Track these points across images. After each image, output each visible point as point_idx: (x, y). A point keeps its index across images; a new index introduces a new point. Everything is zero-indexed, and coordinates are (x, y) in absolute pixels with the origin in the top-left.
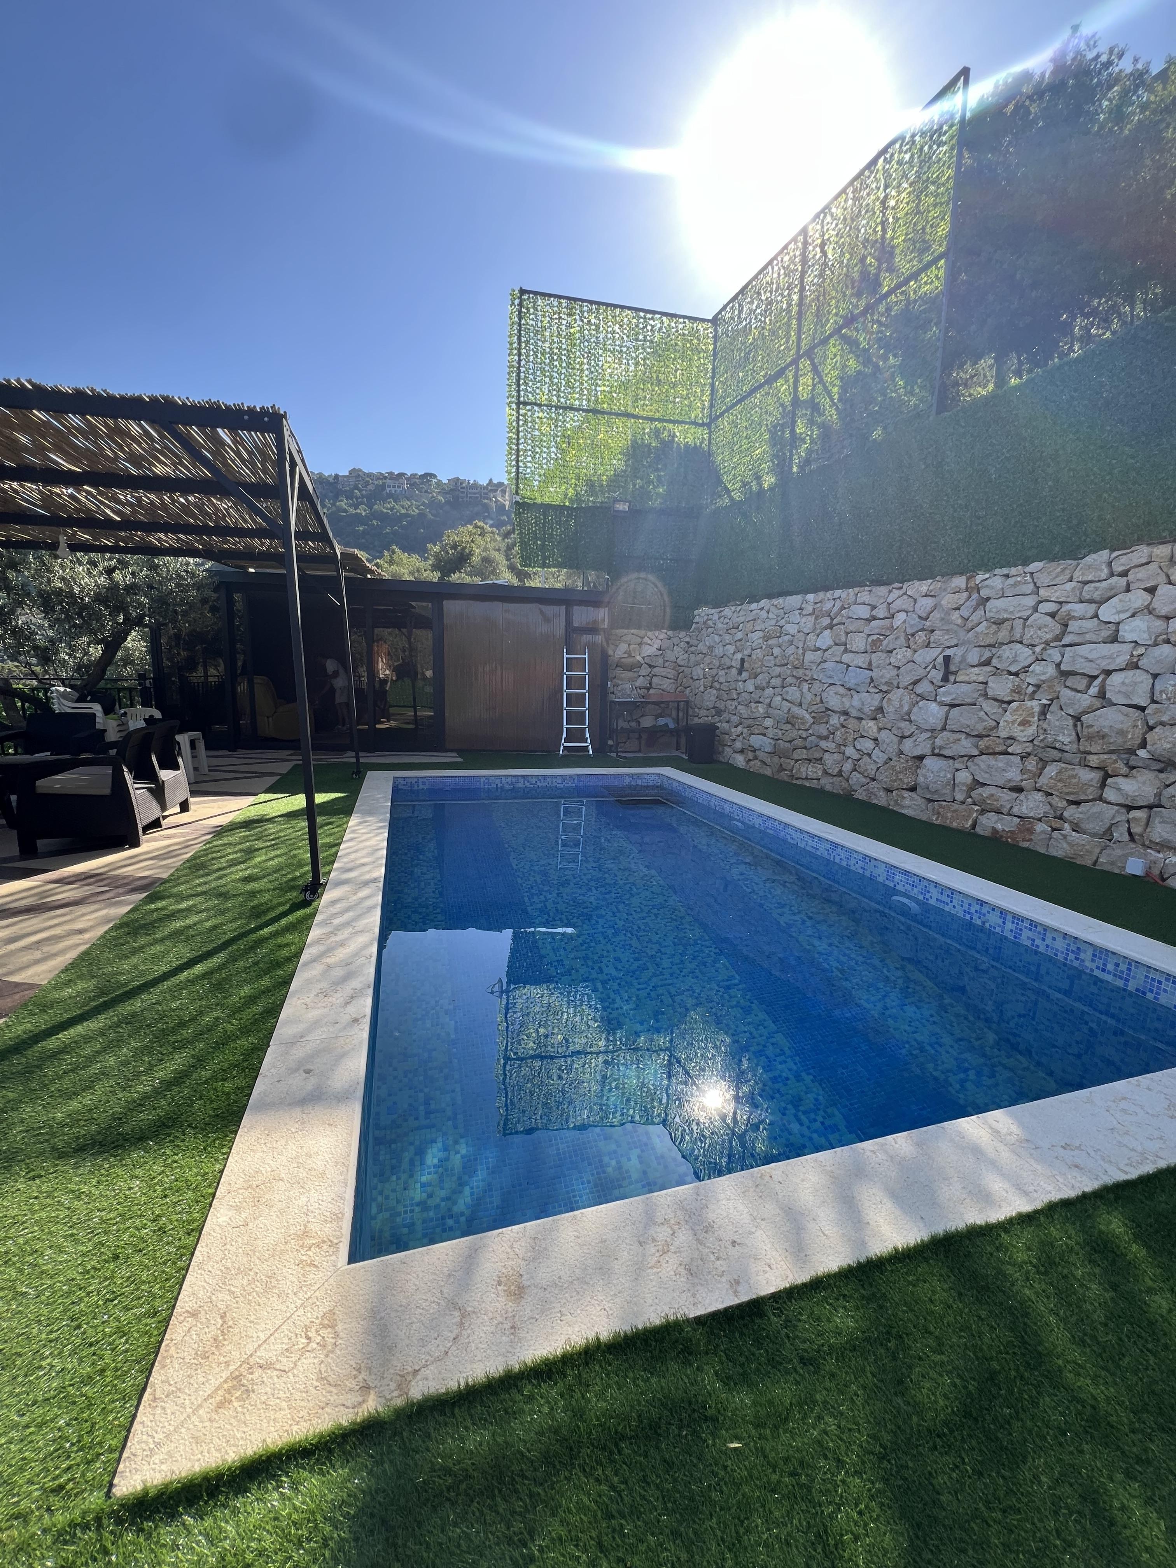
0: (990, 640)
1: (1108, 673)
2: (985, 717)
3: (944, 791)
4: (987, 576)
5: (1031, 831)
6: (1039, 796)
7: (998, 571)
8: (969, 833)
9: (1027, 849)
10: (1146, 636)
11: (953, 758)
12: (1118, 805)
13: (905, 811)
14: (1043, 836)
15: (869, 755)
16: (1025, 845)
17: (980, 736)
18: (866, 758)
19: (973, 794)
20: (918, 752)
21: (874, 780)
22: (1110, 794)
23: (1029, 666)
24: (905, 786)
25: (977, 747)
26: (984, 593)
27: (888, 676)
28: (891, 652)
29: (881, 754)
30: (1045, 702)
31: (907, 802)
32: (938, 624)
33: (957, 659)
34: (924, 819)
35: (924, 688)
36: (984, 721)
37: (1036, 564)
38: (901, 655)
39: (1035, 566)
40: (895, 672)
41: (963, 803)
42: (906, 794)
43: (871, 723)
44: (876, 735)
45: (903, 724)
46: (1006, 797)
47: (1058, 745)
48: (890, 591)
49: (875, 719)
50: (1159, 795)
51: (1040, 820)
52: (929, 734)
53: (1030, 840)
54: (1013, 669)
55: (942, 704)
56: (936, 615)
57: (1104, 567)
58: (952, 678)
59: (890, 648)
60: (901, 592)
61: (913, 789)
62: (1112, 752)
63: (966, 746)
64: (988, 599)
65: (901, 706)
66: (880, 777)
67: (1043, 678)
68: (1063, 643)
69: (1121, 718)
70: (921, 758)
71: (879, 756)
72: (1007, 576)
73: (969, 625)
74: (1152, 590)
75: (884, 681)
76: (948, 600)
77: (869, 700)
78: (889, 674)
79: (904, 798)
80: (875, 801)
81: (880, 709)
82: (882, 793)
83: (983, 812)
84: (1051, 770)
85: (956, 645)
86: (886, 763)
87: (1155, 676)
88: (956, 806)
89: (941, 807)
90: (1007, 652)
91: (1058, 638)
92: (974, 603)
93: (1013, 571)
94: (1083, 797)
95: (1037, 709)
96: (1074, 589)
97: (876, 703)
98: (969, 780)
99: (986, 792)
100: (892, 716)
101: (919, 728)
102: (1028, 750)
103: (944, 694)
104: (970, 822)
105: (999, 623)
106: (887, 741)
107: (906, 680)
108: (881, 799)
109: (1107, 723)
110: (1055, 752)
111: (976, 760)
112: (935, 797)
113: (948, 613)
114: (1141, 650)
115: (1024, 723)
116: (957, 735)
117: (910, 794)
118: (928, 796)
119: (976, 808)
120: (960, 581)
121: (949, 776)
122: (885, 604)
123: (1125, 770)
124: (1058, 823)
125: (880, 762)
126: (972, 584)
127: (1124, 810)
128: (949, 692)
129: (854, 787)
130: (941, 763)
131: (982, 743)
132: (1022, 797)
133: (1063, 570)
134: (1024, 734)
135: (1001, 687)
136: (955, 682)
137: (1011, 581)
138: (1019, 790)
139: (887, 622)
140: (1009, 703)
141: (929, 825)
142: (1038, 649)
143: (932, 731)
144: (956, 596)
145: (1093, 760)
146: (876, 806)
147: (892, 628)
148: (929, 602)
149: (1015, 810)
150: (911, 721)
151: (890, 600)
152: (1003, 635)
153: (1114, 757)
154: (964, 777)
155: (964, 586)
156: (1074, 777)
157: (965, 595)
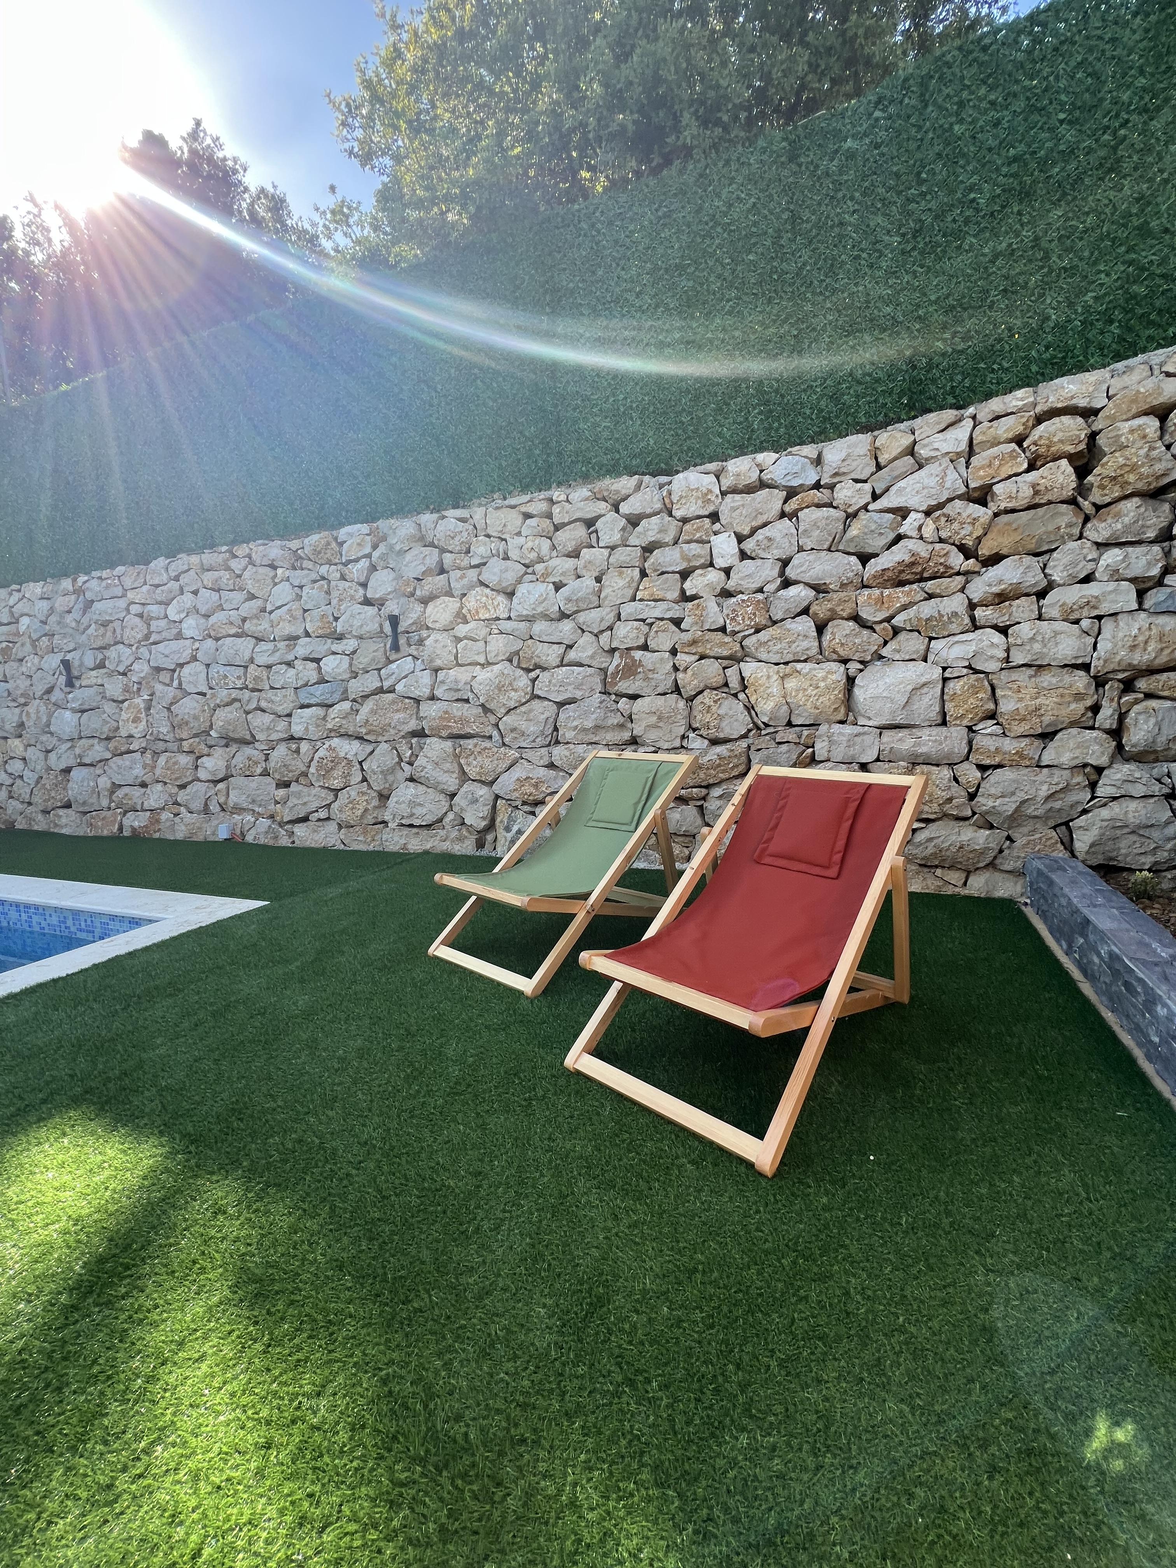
0: (99, 643)
1: (181, 665)
2: (108, 719)
3: (91, 801)
4: (86, 578)
5: (158, 821)
6: (159, 787)
7: (95, 574)
8: (118, 838)
9: (159, 839)
10: (197, 632)
11: (92, 765)
12: (208, 781)
13: (63, 831)
14: (168, 824)
15: (21, 777)
16: (157, 835)
17: (108, 739)
18: (19, 782)
19: (114, 798)
20: (63, 766)
21: (30, 804)
22: (202, 774)
23: (131, 665)
24: (59, 804)
25: (108, 749)
26: (89, 595)
27: (22, 686)
28: (22, 660)
29: (31, 774)
30: (146, 697)
31: (64, 821)
32: (57, 628)
33: (76, 663)
34: (82, 834)
35: (57, 695)
36: (108, 722)
37: (119, 568)
38: (32, 662)
39: (120, 569)
40: (28, 682)
41: (109, 808)
42: (61, 812)
43: (17, 742)
44: (24, 754)
45: (44, 738)
46: (137, 792)
47: (161, 737)
48: (10, 594)
49: (20, 736)
50: (228, 767)
51: (163, 809)
52: (69, 744)
53: (159, 830)
54: (121, 669)
55: (74, 711)
56: (53, 619)
57: (163, 571)
58: (77, 684)
59: (20, 656)
60: (21, 595)
61: (68, 806)
62: (196, 736)
63: (98, 751)
64: (92, 601)
65: (38, 718)
66: (35, 799)
67: (142, 675)
68: (151, 641)
69: (196, 704)
70: (67, 771)
71: (30, 777)
72: (100, 578)
73: (82, 628)
74: (195, 593)
75: (19, 692)
76: (61, 603)
77: (10, 716)
78: (23, 684)
79: (60, 817)
80: (36, 828)
81: (22, 725)
82: (40, 817)
83: (125, 813)
84: (162, 760)
85: (75, 649)
86: (37, 782)
87: (208, 666)
88: (104, 814)
89: (92, 818)
90: (112, 653)
91: (147, 637)
92: (81, 606)
93: (104, 575)
94: (186, 780)
95: (142, 706)
96: (148, 591)
97: (16, 718)
98: (109, 785)
99: (120, 793)
100: (33, 730)
101: (60, 739)
102: (143, 745)
103: (73, 700)
104: (117, 826)
105: (105, 624)
106: (33, 758)
107: (39, 689)
108: (41, 824)
109: (187, 711)
110: (161, 743)
111: (110, 762)
112: (87, 809)
113: (61, 617)
114: (197, 645)
115: (136, 720)
116: (91, 741)
117: (66, 810)
118: (81, 809)
119: (119, 811)
120: (66, 584)
121: (92, 784)
122: (7, 609)
123: (206, 750)
124: (176, 809)
125: (32, 783)
126: (76, 587)
127: (212, 785)
128: (78, 697)
129: (13, 817)
130: (84, 771)
131: (112, 745)
132: (148, 791)
133: (139, 573)
134: (137, 730)
135: (114, 688)
136: (81, 687)
137: (104, 584)
138: (144, 785)
139: (13, 626)
140: (123, 702)
141: (85, 838)
142: (134, 648)
143: (72, 740)
144: (67, 598)
145: (186, 745)
146: (37, 832)
147: (17, 634)
148: (44, 605)
149: (146, 806)
150: (52, 734)
151: (11, 603)
152: (109, 638)
153: (197, 740)
154: (104, 782)
155: (71, 588)
156: (175, 763)
157: (73, 597)
